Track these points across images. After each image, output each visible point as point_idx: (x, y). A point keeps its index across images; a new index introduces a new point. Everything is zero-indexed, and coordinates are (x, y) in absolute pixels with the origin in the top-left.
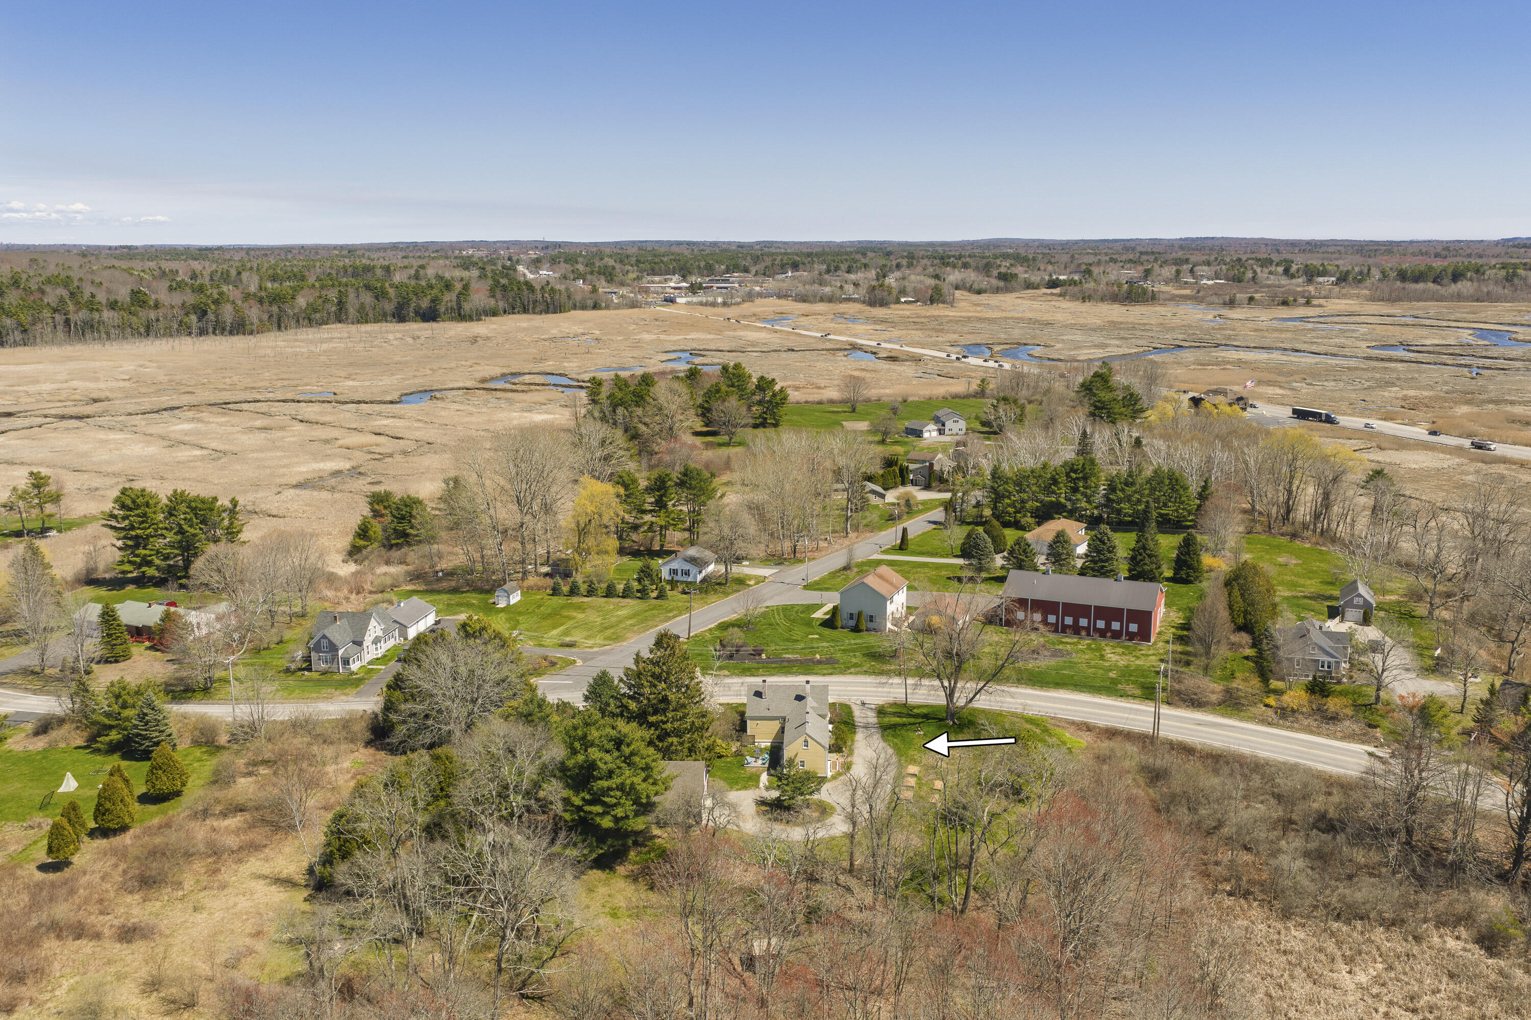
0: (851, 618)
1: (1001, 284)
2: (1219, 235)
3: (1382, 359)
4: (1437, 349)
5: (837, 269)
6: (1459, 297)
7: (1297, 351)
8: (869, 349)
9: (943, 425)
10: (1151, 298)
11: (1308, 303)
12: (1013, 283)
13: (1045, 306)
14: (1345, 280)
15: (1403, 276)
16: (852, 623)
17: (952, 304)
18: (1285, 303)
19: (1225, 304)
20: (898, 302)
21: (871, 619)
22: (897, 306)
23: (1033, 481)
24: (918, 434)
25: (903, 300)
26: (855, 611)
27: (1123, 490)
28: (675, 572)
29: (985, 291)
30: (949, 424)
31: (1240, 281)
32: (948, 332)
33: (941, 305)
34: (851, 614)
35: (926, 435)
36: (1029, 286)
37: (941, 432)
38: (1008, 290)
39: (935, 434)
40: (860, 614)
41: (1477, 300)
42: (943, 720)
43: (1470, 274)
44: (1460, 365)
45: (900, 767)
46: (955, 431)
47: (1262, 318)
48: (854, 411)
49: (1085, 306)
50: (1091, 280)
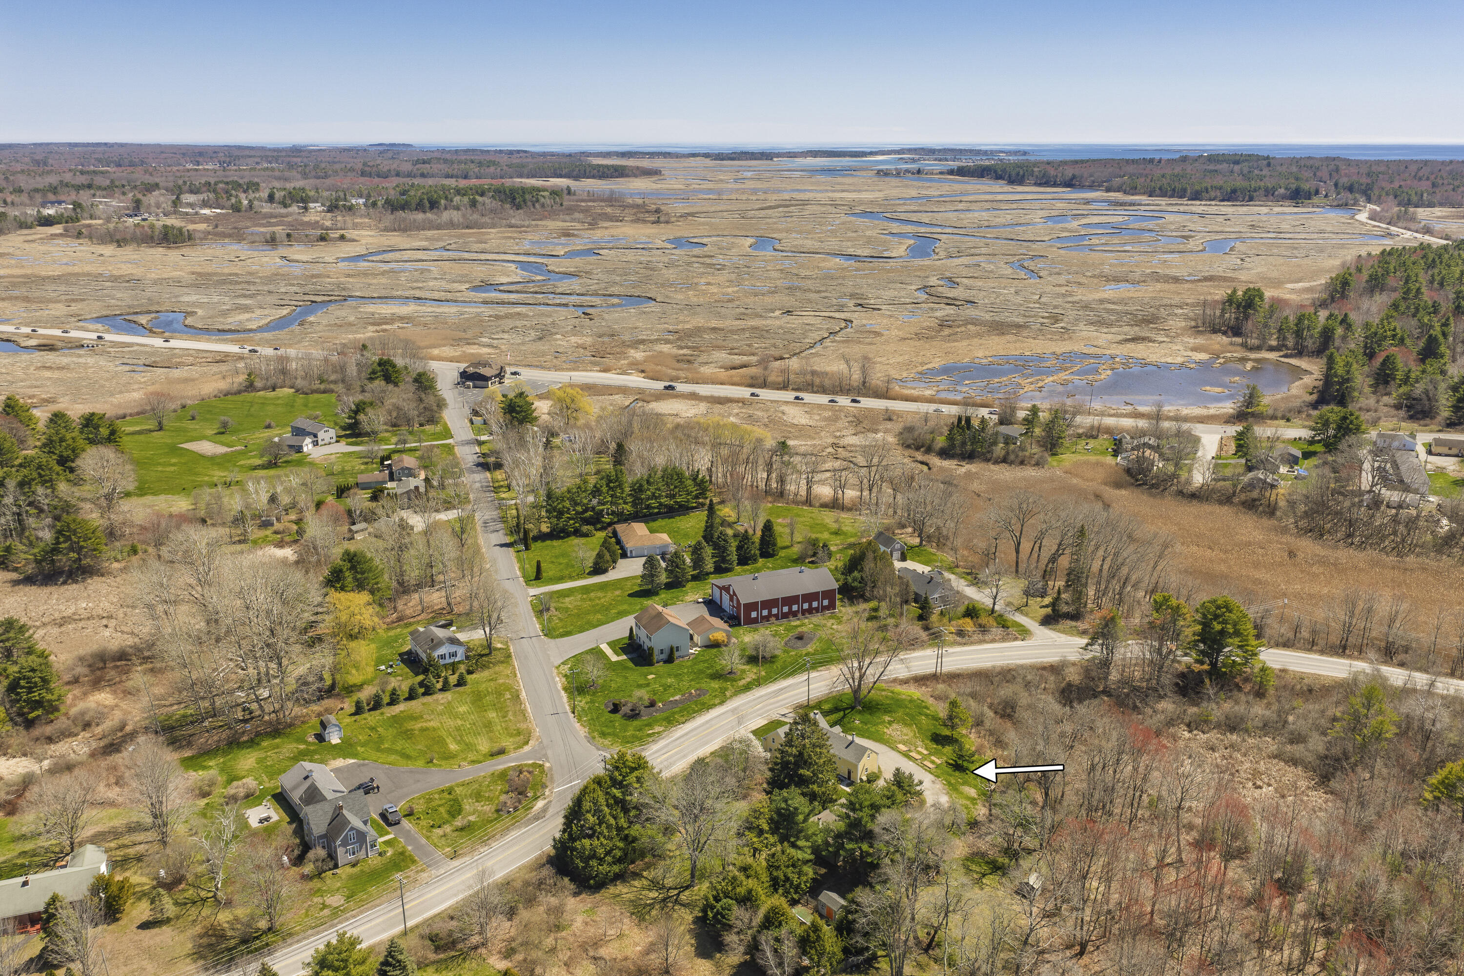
0: (662, 653)
9: (315, 436)
10: (184, 238)
11: (342, 237)
12: (6, 223)
13: (72, 251)
14: (336, 207)
15: (389, 204)
18: (322, 238)
19: (267, 242)
21: (678, 649)
24: (299, 449)
26: (665, 647)
28: (442, 657)
30: (321, 435)
32: (42, 301)
34: (662, 650)
35: (305, 449)
36: (23, 225)
37: (316, 443)
39: (310, 446)
41: (468, 228)
42: (853, 708)
43: (443, 202)
44: (559, 305)
45: (892, 748)
46: (327, 440)
47: (327, 259)
48: (161, 429)
49: (129, 252)
50: (85, 215)
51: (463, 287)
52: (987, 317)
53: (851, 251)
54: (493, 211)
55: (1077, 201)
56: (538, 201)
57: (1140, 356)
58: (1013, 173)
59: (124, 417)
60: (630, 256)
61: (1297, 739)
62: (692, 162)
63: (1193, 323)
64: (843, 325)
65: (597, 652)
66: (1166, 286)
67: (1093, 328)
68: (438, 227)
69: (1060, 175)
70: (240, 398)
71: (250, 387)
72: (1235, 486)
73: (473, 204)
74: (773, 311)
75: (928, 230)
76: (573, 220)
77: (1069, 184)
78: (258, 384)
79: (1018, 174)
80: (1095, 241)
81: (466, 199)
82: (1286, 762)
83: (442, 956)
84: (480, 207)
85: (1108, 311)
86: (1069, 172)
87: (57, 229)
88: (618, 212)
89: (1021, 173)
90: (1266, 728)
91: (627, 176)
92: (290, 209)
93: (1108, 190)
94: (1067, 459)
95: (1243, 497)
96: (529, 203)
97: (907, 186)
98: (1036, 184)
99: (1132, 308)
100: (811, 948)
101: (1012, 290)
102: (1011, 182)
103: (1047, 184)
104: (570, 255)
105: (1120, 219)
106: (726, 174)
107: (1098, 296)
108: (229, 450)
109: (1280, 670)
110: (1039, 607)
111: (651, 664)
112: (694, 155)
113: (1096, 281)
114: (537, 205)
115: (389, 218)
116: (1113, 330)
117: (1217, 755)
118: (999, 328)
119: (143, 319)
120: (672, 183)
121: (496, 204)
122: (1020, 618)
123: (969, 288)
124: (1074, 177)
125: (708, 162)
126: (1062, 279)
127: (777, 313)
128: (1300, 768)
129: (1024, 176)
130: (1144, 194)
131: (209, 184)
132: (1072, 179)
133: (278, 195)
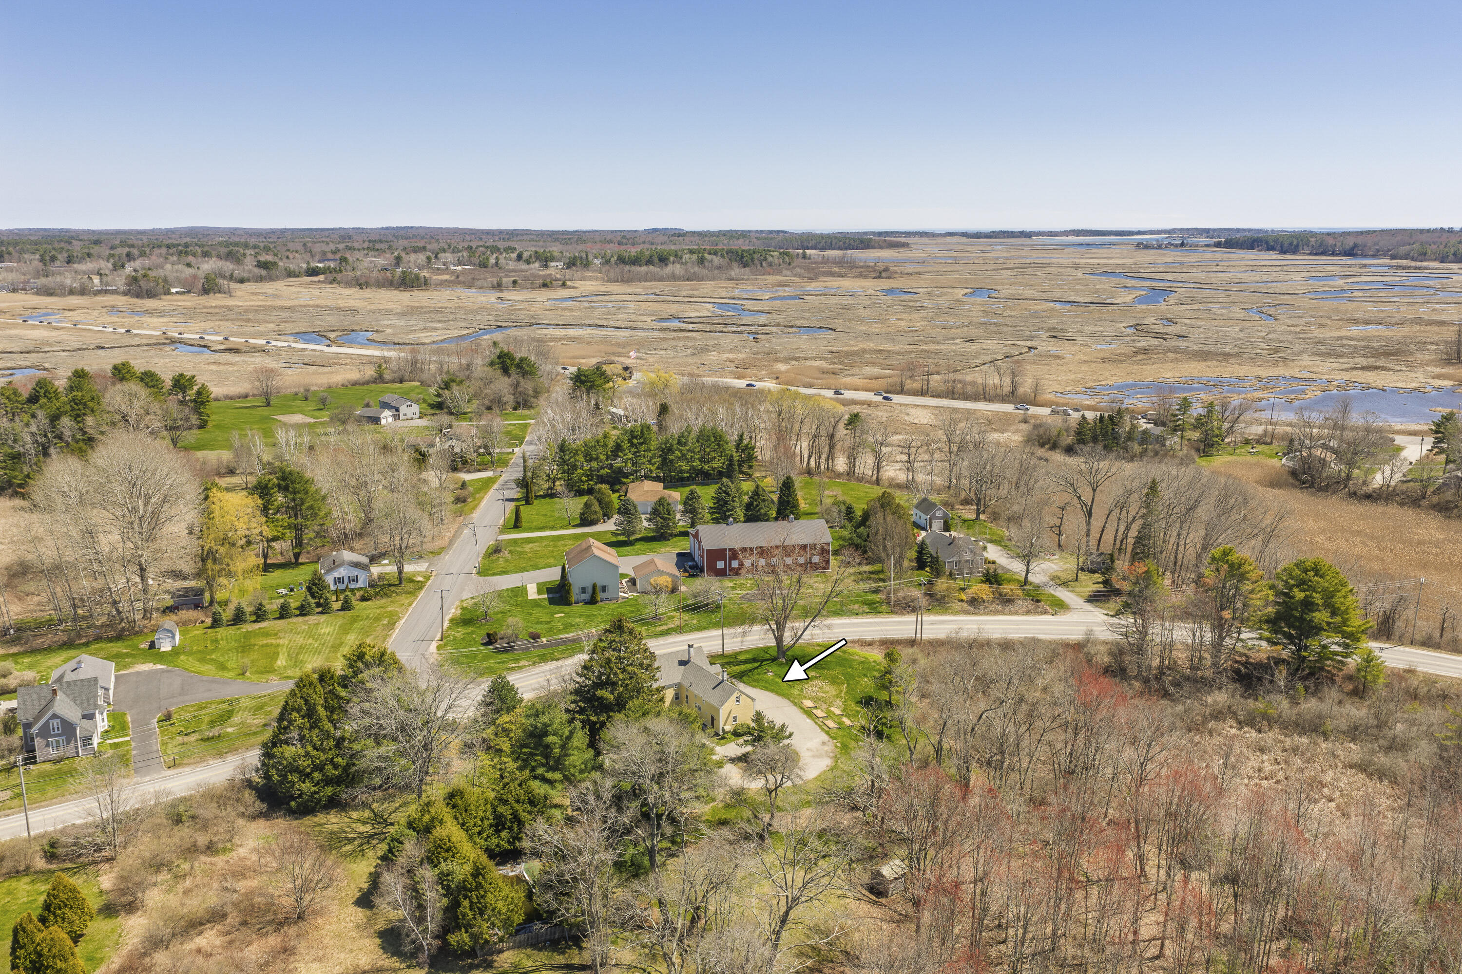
0: (584, 592)
1: (264, 272)
2: (417, 224)
3: (674, 330)
4: (704, 320)
5: (53, 259)
6: (673, 277)
7: (600, 326)
8: (196, 343)
9: (397, 410)
10: (421, 284)
11: (564, 285)
12: (274, 272)
13: (317, 292)
14: (574, 265)
15: (622, 260)
16: (586, 596)
17: (230, 293)
18: (545, 285)
19: (493, 287)
20: (168, 293)
21: (604, 589)
22: (169, 297)
23: (600, 450)
24: (376, 420)
25: (173, 290)
26: (588, 584)
27: (678, 449)
28: (340, 580)
29: (248, 280)
30: (403, 409)
31: (485, 266)
32: (259, 322)
33: (218, 295)
34: (583, 588)
35: (383, 422)
36: (291, 274)
37: (396, 417)
38: (271, 279)
39: (391, 420)
40: (594, 587)
41: (688, 280)
42: (774, 660)
43: (672, 258)
44: (735, 332)
45: (795, 704)
46: (409, 415)
47: (539, 299)
48: (268, 405)
49: (367, 293)
50: (348, 268)
51: (649, 319)
52: (1196, 348)
53: (1072, 299)
54: (719, 268)
55: (1355, 266)
56: (765, 259)
57: (1364, 381)
58: (1286, 244)
59: (246, 397)
60: (834, 300)
61: (1395, 746)
62: (948, 239)
63: (1444, 357)
64: (1026, 350)
65: (519, 592)
66: (1428, 328)
67: (1318, 358)
68: (660, 279)
69: (1339, 244)
70: (366, 387)
71: (380, 378)
72: (1425, 487)
73: (701, 261)
74: (953, 339)
75: (1169, 284)
76: (795, 275)
77: (1350, 253)
78: (387, 376)
79: (1291, 244)
80: (1356, 294)
81: (695, 257)
82: (1370, 776)
83: (54, 867)
84: (706, 263)
85: (1343, 346)
86: (1350, 242)
87: (321, 278)
88: (843, 271)
89: (1295, 242)
90: (1354, 732)
91: (873, 248)
92: (532, 266)
93: (1393, 257)
94: (1219, 461)
95: (1435, 499)
96: (756, 261)
97: (1164, 255)
98: (1310, 254)
99: (1375, 344)
100: (465, 897)
101: (1237, 329)
102: (1283, 252)
103: (1323, 253)
104: (771, 299)
105: (1398, 279)
106: (975, 249)
107: (1336, 334)
108: (313, 420)
109: (1405, 671)
110: (1090, 583)
111: (568, 603)
112: (951, 234)
113: (1341, 323)
114: (764, 264)
115: (615, 272)
116: (1341, 360)
117: (1265, 757)
118: (1203, 356)
119: (332, 335)
120: (916, 253)
121: (724, 262)
122: (1062, 594)
123: (1186, 325)
124: (1356, 246)
125: (964, 240)
126: (1302, 321)
127: (958, 341)
128: (1386, 782)
129: (1297, 246)
130: (1435, 260)
131: (471, 248)
132: (1353, 248)
133: (526, 255)
